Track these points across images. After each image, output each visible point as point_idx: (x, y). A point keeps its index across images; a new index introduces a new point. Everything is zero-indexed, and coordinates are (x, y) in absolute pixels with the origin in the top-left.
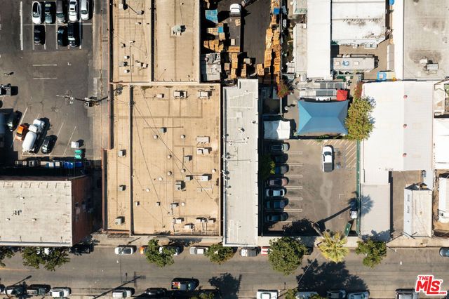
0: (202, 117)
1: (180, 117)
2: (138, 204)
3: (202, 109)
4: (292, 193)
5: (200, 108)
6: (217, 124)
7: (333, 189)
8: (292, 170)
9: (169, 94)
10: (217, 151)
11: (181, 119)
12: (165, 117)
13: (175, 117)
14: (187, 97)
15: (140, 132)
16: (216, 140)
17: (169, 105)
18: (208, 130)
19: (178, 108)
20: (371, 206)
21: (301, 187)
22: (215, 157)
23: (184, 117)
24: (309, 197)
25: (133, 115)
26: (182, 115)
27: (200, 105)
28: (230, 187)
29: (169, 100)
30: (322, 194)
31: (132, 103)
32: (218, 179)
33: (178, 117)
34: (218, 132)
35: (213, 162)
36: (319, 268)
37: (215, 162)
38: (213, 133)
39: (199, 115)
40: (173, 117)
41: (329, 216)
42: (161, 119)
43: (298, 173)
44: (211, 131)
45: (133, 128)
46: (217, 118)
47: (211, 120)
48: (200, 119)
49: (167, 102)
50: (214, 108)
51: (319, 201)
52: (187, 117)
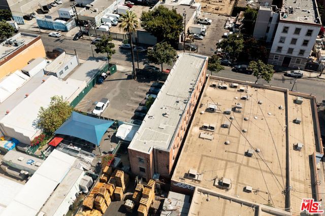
0: (203, 156)
1: (227, 161)
2: (280, 108)
3: (200, 163)
4: (141, 97)
5: (202, 165)
6: (187, 146)
7: (109, 92)
8: (133, 109)
9: (236, 188)
10: (195, 125)
11: (226, 158)
12: (244, 165)
13: (233, 162)
14: (215, 180)
15: (276, 161)
16: (193, 134)
17: (238, 177)
18: (198, 144)
19: (228, 170)
20: (89, 72)
21: (132, 98)
22: (198, 122)
23: (222, 160)
24: (129, 92)
25: (285, 179)
26: (225, 162)
27: (202, 168)
28: (191, 84)
29: (238, 182)
30: (118, 91)
31: (287, 192)
32: (200, 107)
33: (229, 161)
34: (189, 140)
35: (201, 119)
36: (144, 61)
37: (199, 119)
38: (195, 140)
39: (205, 158)
40: (236, 163)
41: (121, 81)
42: (250, 165)
43: (129, 106)
44: (196, 142)
45: (285, 166)
46: (185, 151)
47: (193, 151)
48: (205, 153)
49: (240, 181)
50: (186, 160)
51: (123, 88)
52: (219, 159)
